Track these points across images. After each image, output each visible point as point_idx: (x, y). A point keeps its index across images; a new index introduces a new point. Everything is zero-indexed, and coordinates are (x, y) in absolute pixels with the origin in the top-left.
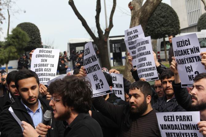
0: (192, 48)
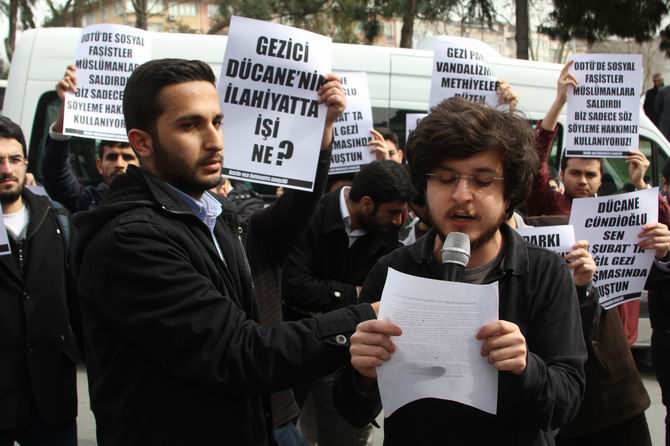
0: (309, 74)
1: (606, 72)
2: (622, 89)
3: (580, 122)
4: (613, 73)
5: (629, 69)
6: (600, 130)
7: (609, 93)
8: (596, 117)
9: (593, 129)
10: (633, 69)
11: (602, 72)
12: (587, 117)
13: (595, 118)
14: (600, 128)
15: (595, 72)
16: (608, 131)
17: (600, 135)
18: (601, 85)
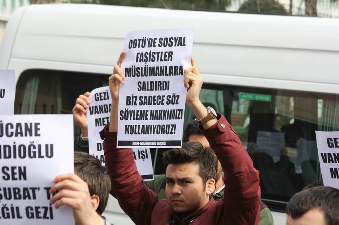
1: (157, 49)
2: (171, 67)
3: (131, 108)
4: (164, 50)
5: (180, 44)
6: (148, 117)
7: (158, 74)
8: (146, 101)
9: (143, 115)
10: (184, 45)
11: (153, 50)
12: (138, 101)
13: (145, 103)
14: (149, 113)
15: (146, 50)
16: (156, 118)
17: (149, 122)
18: (150, 64)
